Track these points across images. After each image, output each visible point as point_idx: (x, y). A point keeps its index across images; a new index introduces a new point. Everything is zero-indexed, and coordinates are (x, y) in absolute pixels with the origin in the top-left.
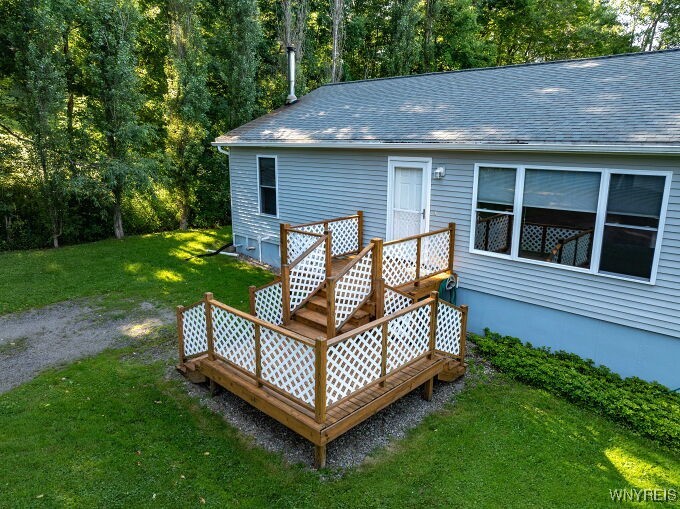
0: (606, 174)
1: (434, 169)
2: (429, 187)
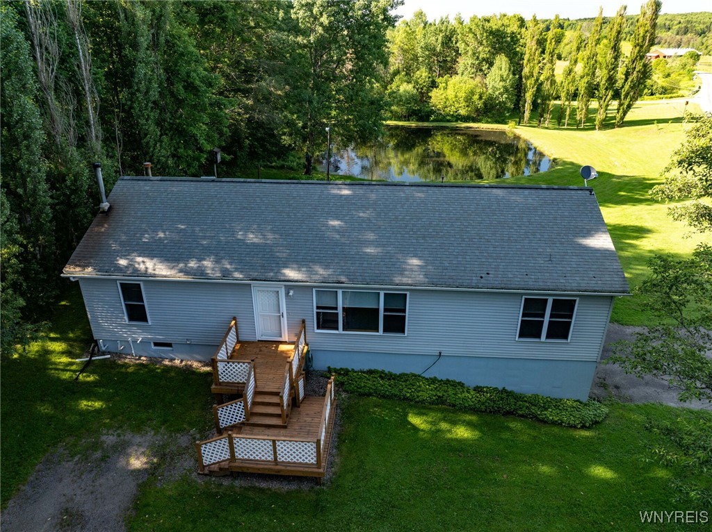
0: (382, 292)
1: (288, 291)
2: (284, 301)
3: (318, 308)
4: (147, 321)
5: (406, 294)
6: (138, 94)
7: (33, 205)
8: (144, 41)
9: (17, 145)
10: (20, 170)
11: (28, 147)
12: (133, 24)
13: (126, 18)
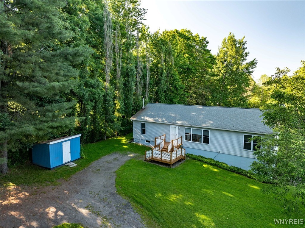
0: (203, 130)
1: (178, 128)
2: (177, 130)
3: (186, 133)
4: (145, 134)
5: (209, 131)
6: (161, 88)
7: (129, 106)
8: (164, 75)
9: (128, 92)
10: (128, 97)
11: (131, 92)
12: (162, 71)
13: (161, 69)
